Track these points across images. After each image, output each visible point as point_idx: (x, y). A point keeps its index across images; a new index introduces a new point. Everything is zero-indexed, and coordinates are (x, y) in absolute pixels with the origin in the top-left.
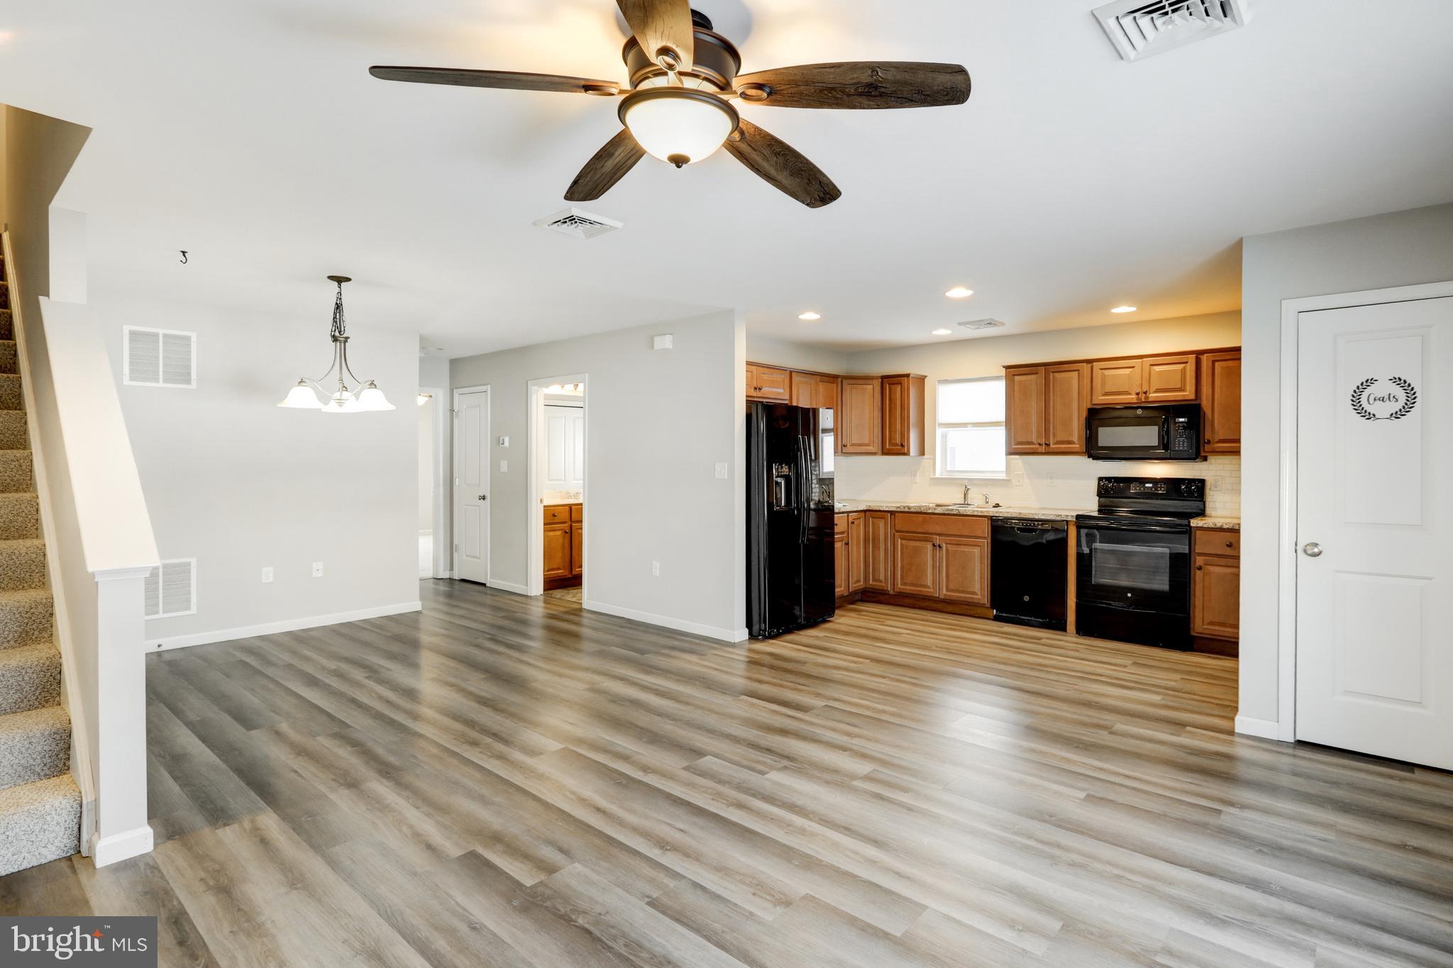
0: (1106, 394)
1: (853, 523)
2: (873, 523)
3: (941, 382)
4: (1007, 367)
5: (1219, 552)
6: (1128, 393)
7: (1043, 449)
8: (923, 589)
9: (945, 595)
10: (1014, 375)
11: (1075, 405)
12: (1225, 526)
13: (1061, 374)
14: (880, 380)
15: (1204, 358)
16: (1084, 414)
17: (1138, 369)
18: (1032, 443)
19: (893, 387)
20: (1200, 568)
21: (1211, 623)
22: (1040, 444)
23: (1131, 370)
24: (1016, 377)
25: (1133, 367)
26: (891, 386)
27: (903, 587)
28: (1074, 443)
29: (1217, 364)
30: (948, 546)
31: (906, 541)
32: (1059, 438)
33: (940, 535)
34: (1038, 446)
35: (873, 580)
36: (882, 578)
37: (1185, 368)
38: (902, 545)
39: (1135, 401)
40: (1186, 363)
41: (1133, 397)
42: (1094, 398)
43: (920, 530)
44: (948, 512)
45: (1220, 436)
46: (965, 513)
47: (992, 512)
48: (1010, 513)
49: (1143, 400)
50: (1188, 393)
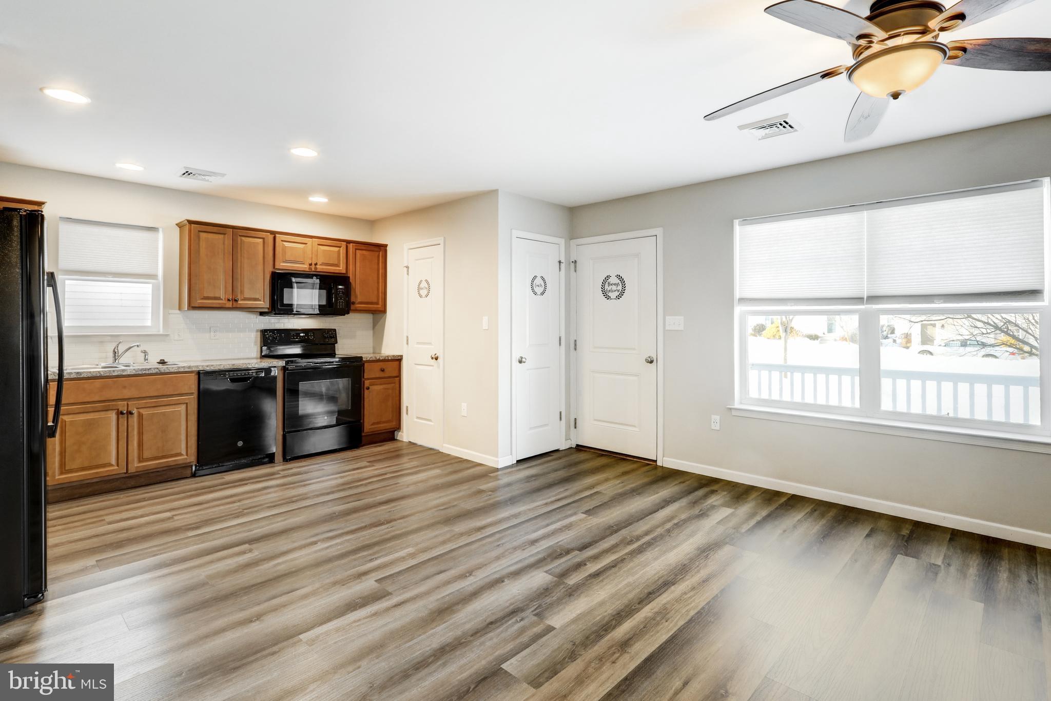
0: (287, 262)
5: (378, 376)
6: (302, 263)
7: (229, 304)
10: (199, 231)
11: (260, 267)
12: (381, 358)
13: (247, 238)
15: (351, 246)
16: (269, 277)
17: (309, 246)
18: (219, 299)
20: (368, 389)
22: (228, 301)
23: (304, 245)
24: (203, 235)
25: (306, 244)
28: (259, 299)
29: (357, 251)
30: (141, 411)
31: (71, 416)
32: (247, 295)
33: (127, 400)
34: (225, 301)
37: (339, 250)
39: (308, 270)
40: (340, 247)
41: (307, 266)
42: (277, 264)
44: (144, 372)
45: (359, 300)
46: (168, 371)
47: (203, 366)
48: (222, 366)
49: (313, 270)
50: (341, 268)
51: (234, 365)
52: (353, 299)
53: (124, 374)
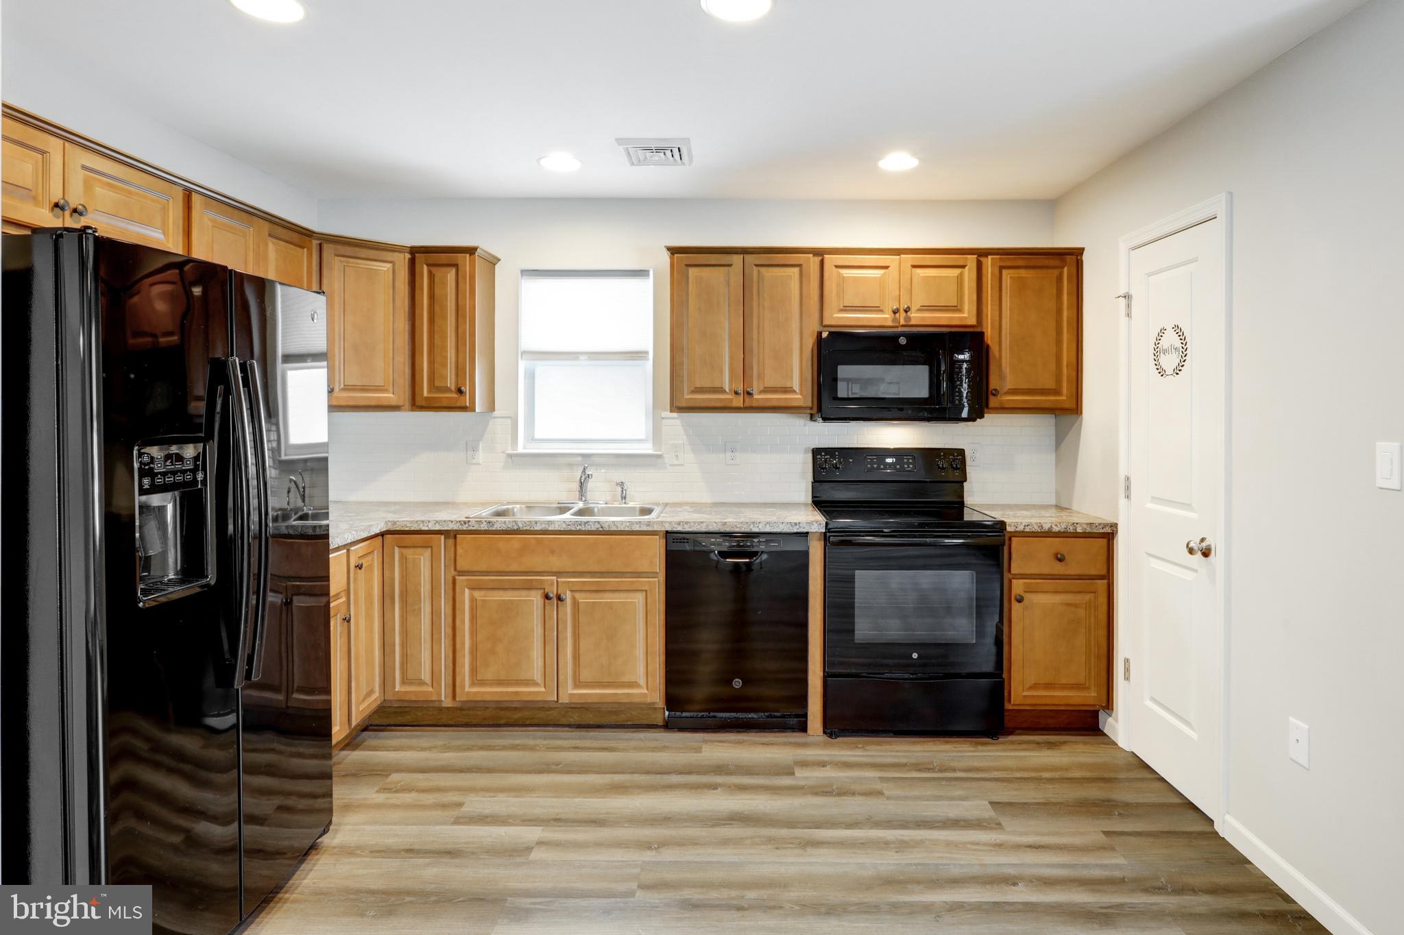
0: (846, 309)
2: (403, 559)
4: (674, 251)
5: (1046, 571)
6: (878, 310)
7: (738, 402)
8: (523, 689)
9: (571, 695)
10: (687, 265)
11: (795, 325)
12: (1056, 529)
13: (770, 269)
14: (408, 256)
15: (988, 262)
16: (810, 342)
17: (894, 269)
18: (720, 390)
19: (439, 272)
20: (1020, 600)
21: (1034, 687)
22: (736, 393)
23: (882, 271)
24: (692, 271)
25: (887, 267)
26: (434, 270)
27: (475, 690)
28: (791, 391)
29: (1005, 272)
30: (577, 595)
31: (483, 593)
32: (769, 383)
33: (558, 574)
34: (731, 396)
35: (403, 682)
36: (424, 673)
37: (961, 275)
38: (473, 600)
39: (890, 323)
40: (963, 267)
41: (887, 316)
42: (826, 314)
43: (514, 568)
44: (578, 528)
45: (1009, 383)
46: (615, 529)
47: (670, 523)
48: (704, 525)
49: (902, 322)
50: (966, 315)
51: (725, 524)
52: (994, 383)
53: (550, 529)
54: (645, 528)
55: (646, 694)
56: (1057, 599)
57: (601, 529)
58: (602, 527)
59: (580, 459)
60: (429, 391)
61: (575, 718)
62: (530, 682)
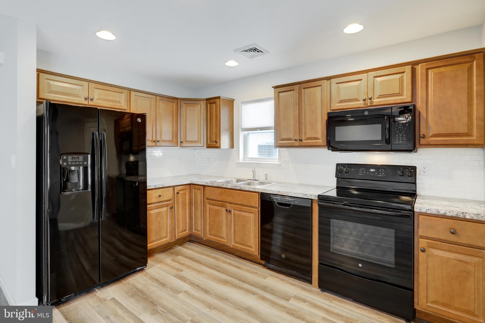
0: (341, 102)
1: (178, 193)
2: (195, 192)
3: (242, 103)
4: (276, 87)
5: (443, 237)
6: (356, 100)
7: (297, 143)
8: (221, 239)
9: (233, 245)
10: (279, 92)
11: (319, 111)
12: (449, 214)
13: (309, 89)
14: (205, 101)
15: (419, 68)
16: (326, 118)
17: (364, 82)
18: (290, 139)
19: (212, 105)
20: (423, 251)
22: (295, 140)
23: (359, 82)
24: (281, 94)
25: (361, 80)
26: (210, 105)
27: (210, 236)
28: (318, 139)
29: (430, 71)
30: (235, 211)
31: (212, 206)
32: (308, 136)
33: (230, 203)
34: (294, 142)
35: (195, 230)
36: (199, 229)
37: (402, 77)
38: (209, 208)
39: (362, 106)
40: (404, 72)
41: (361, 102)
42: (332, 105)
43: (219, 199)
44: (235, 188)
45: (434, 130)
46: (244, 189)
47: (261, 189)
48: (272, 191)
49: (369, 104)
50: (405, 97)
51: (279, 191)
53: (227, 187)
54: (253, 190)
55: (254, 251)
56: (452, 256)
57: (241, 189)
58: (241, 188)
59: (256, 165)
60: (210, 142)
61: (238, 254)
62: (223, 238)
